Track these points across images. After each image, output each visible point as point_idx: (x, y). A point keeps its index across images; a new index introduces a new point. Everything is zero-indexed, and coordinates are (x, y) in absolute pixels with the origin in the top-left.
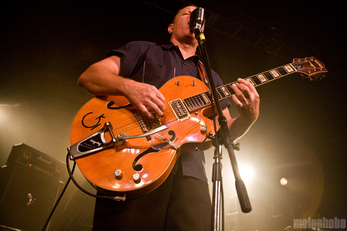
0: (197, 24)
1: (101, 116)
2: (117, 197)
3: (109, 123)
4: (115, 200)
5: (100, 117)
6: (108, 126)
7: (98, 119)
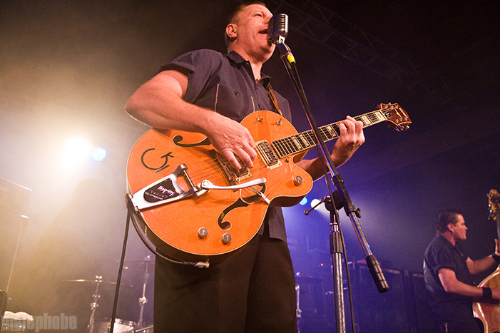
0: (281, 37)
1: (168, 155)
2: (199, 264)
3: (185, 165)
4: (197, 267)
5: (166, 156)
6: (184, 169)
7: (165, 158)
